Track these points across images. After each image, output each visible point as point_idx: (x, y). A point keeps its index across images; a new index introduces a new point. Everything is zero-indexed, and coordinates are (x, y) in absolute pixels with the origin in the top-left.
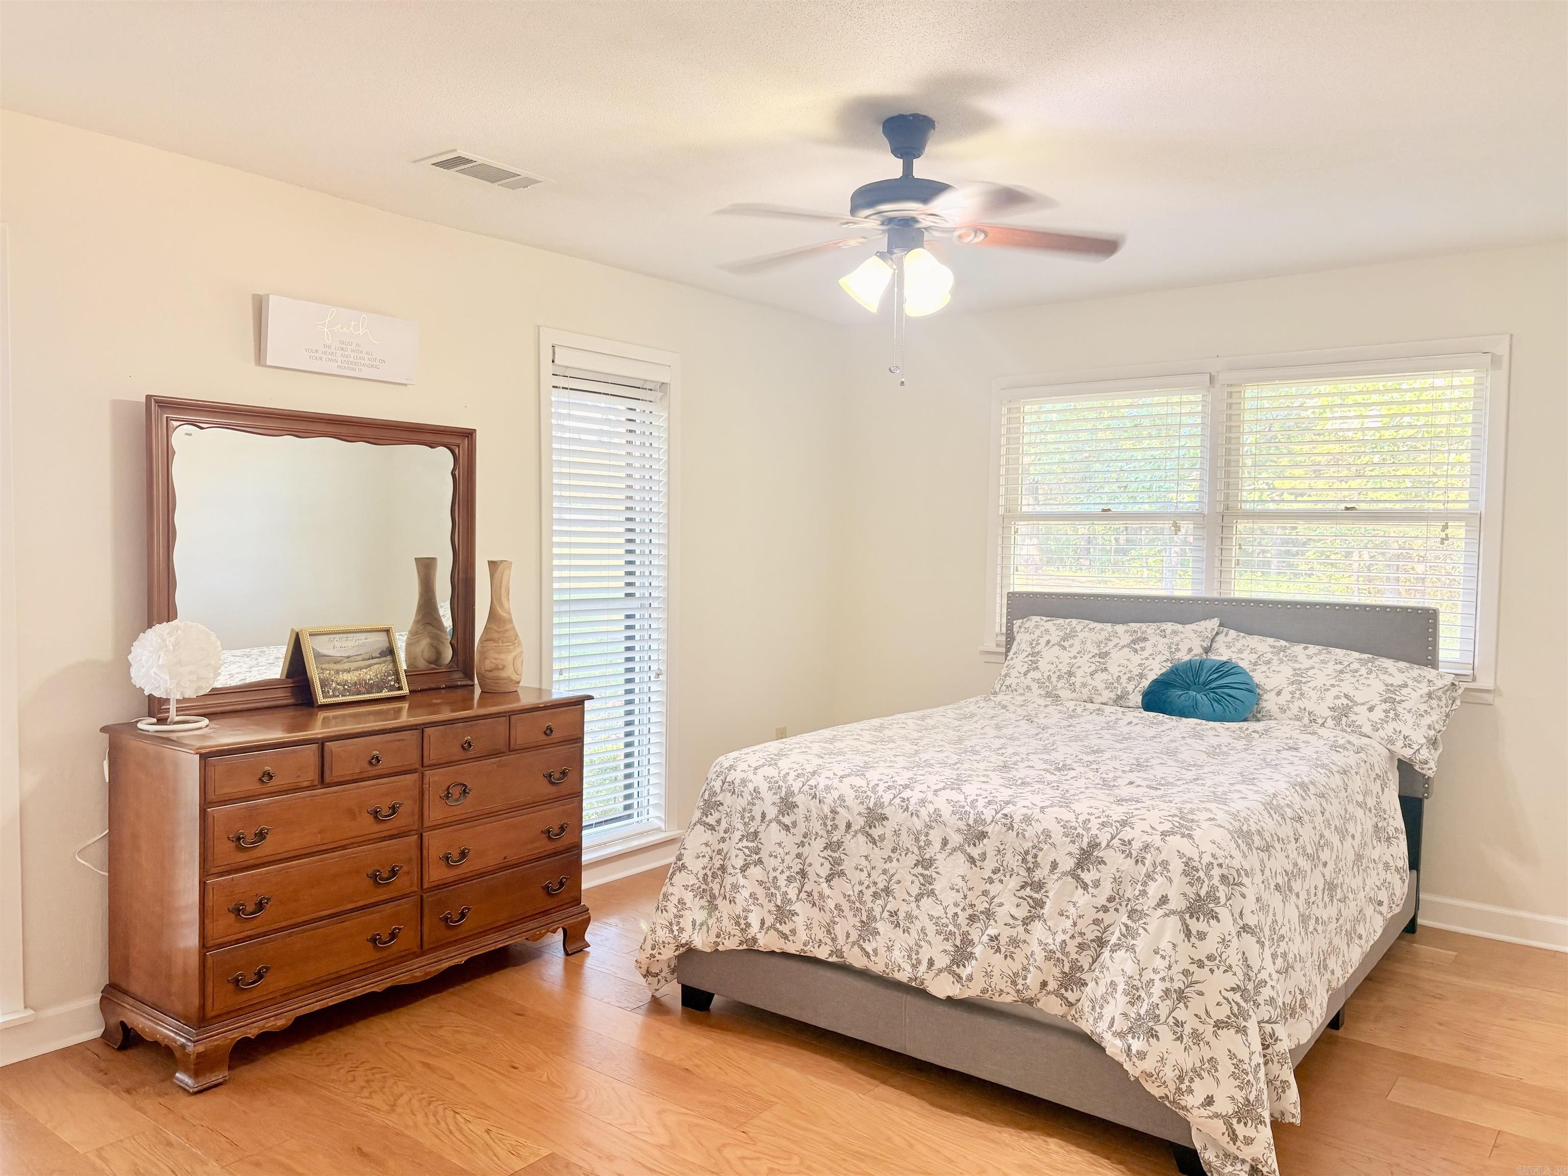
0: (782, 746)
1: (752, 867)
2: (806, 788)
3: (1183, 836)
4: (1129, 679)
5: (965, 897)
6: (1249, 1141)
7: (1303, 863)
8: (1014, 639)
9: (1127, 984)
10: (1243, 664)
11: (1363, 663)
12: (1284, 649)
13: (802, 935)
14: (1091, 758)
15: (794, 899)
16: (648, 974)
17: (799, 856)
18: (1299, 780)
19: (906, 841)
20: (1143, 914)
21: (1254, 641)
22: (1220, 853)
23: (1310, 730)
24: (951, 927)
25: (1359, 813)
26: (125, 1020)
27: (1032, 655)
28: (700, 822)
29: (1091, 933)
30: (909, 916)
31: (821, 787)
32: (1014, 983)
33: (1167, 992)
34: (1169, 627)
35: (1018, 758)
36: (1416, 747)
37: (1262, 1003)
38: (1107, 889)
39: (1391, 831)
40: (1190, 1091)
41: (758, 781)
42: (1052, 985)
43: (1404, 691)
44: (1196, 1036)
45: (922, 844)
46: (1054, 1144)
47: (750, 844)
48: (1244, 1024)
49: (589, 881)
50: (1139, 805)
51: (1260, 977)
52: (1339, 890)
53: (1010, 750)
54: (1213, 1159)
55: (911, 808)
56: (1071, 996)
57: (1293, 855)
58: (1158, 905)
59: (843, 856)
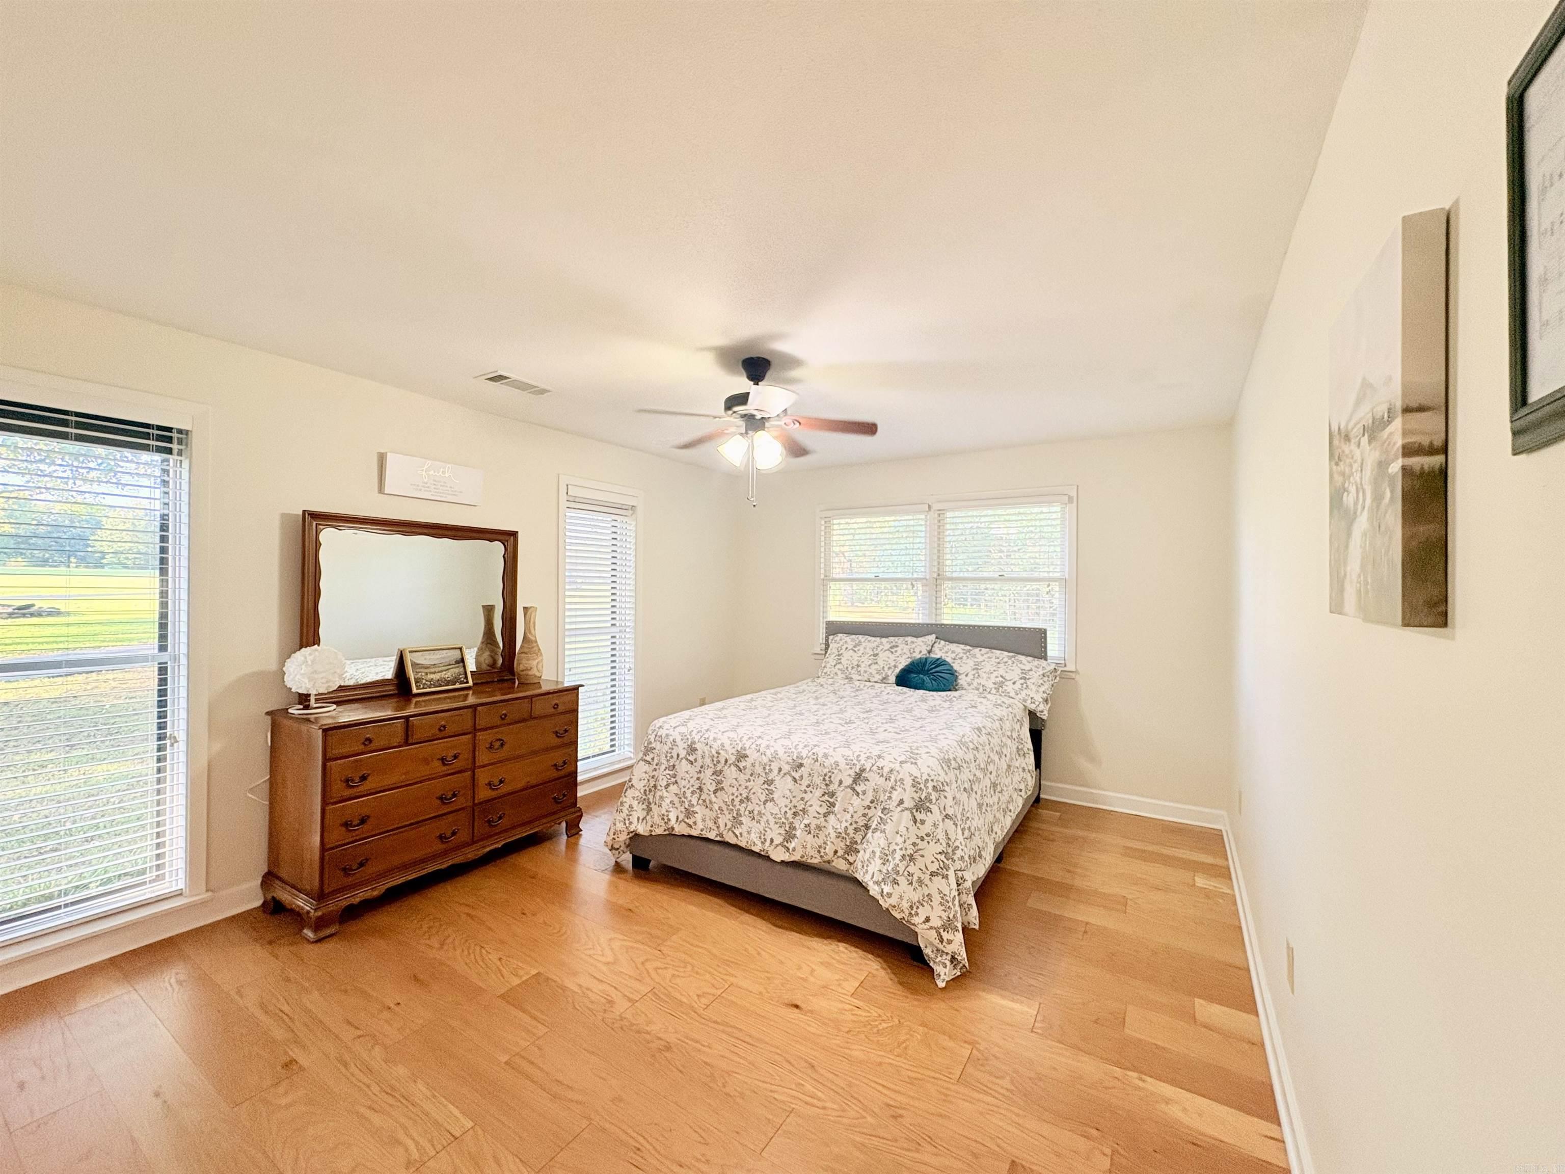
0: (691, 713)
1: (671, 785)
2: (703, 739)
3: (912, 763)
4: (889, 668)
5: (791, 801)
6: (950, 942)
7: (979, 774)
8: (829, 646)
9: (881, 852)
10: (949, 660)
11: (1010, 658)
12: (969, 651)
13: (700, 825)
14: (865, 715)
15: (695, 804)
16: (612, 848)
17: (698, 779)
18: (977, 726)
19: (758, 769)
20: (890, 811)
21: (953, 647)
22: (932, 773)
23: (983, 695)
24: (783, 820)
25: (1009, 742)
26: (275, 895)
27: (839, 655)
28: (642, 759)
29: (862, 821)
30: (760, 813)
31: (711, 738)
32: (819, 852)
33: (903, 856)
34: (909, 639)
35: (825, 717)
36: (1037, 703)
37: (957, 859)
38: (870, 796)
39: (1026, 750)
40: (917, 914)
41: (675, 735)
42: (840, 853)
43: (1031, 673)
44: (920, 881)
45: (767, 771)
46: (842, 947)
47: (671, 773)
48: (946, 873)
49: (581, 792)
50: (888, 745)
51: (955, 844)
52: (998, 786)
53: (821, 712)
54: (930, 953)
55: (761, 750)
56: (851, 859)
57: (974, 770)
58: (898, 805)
59: (723, 779)
